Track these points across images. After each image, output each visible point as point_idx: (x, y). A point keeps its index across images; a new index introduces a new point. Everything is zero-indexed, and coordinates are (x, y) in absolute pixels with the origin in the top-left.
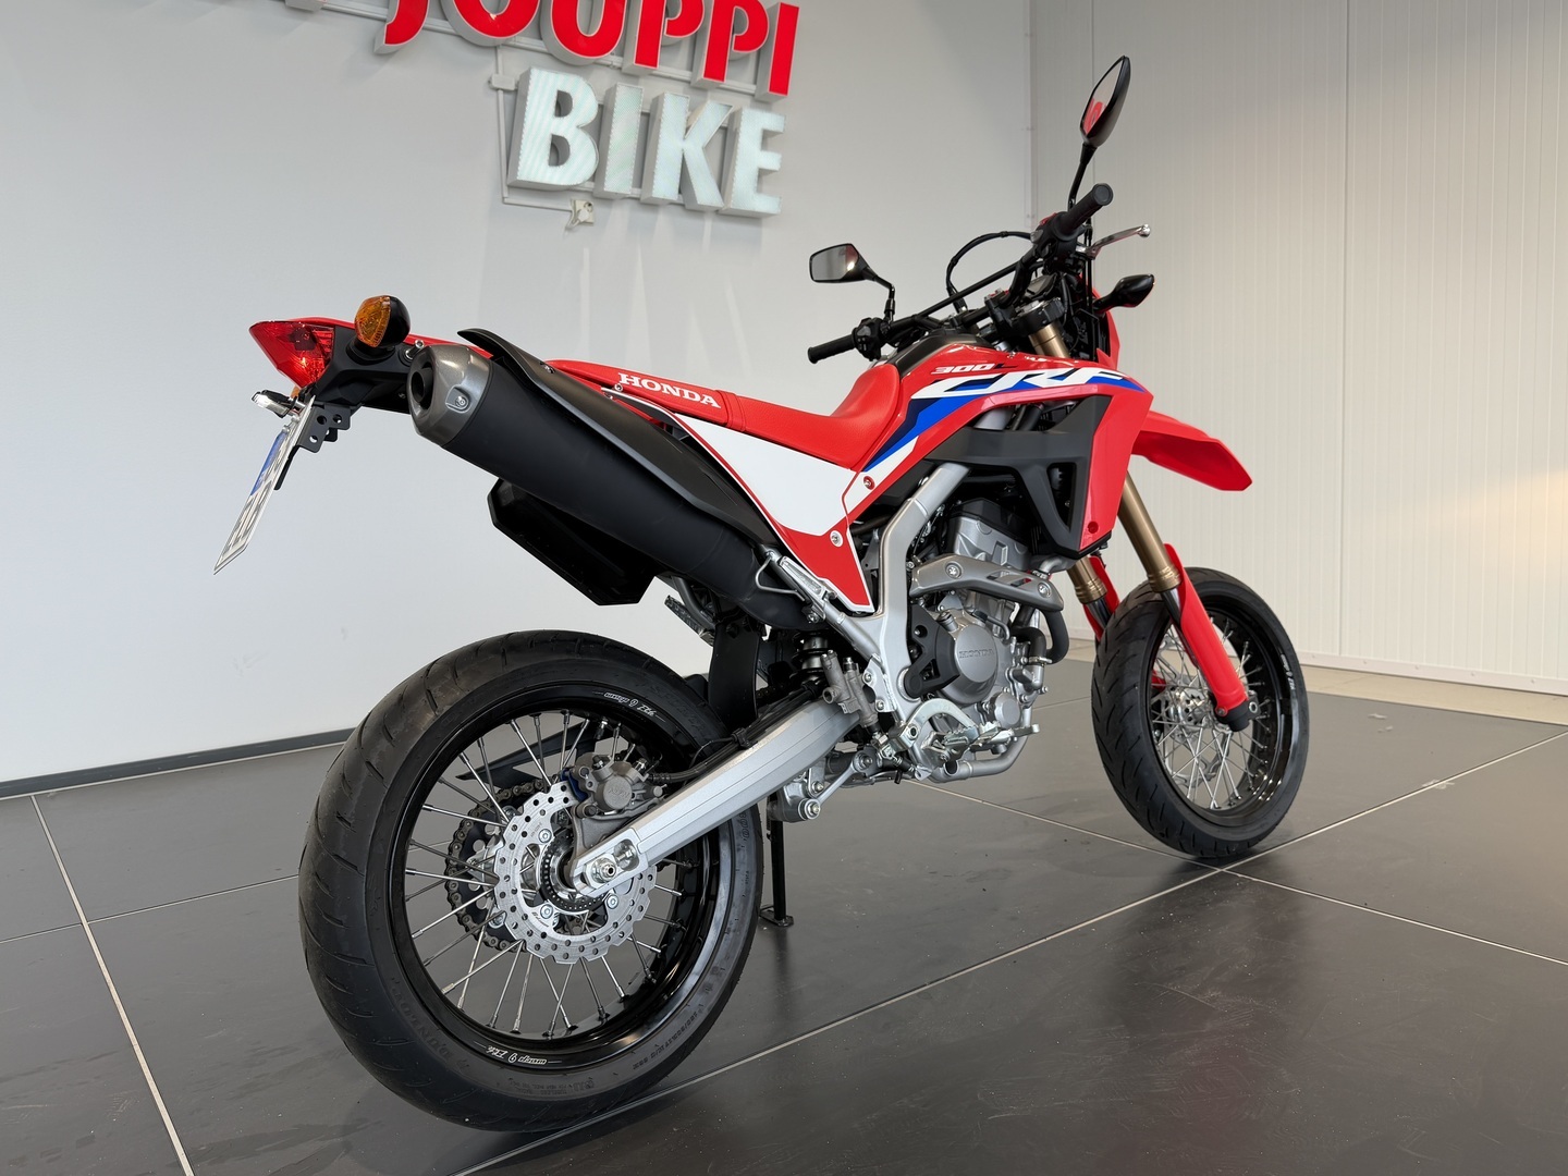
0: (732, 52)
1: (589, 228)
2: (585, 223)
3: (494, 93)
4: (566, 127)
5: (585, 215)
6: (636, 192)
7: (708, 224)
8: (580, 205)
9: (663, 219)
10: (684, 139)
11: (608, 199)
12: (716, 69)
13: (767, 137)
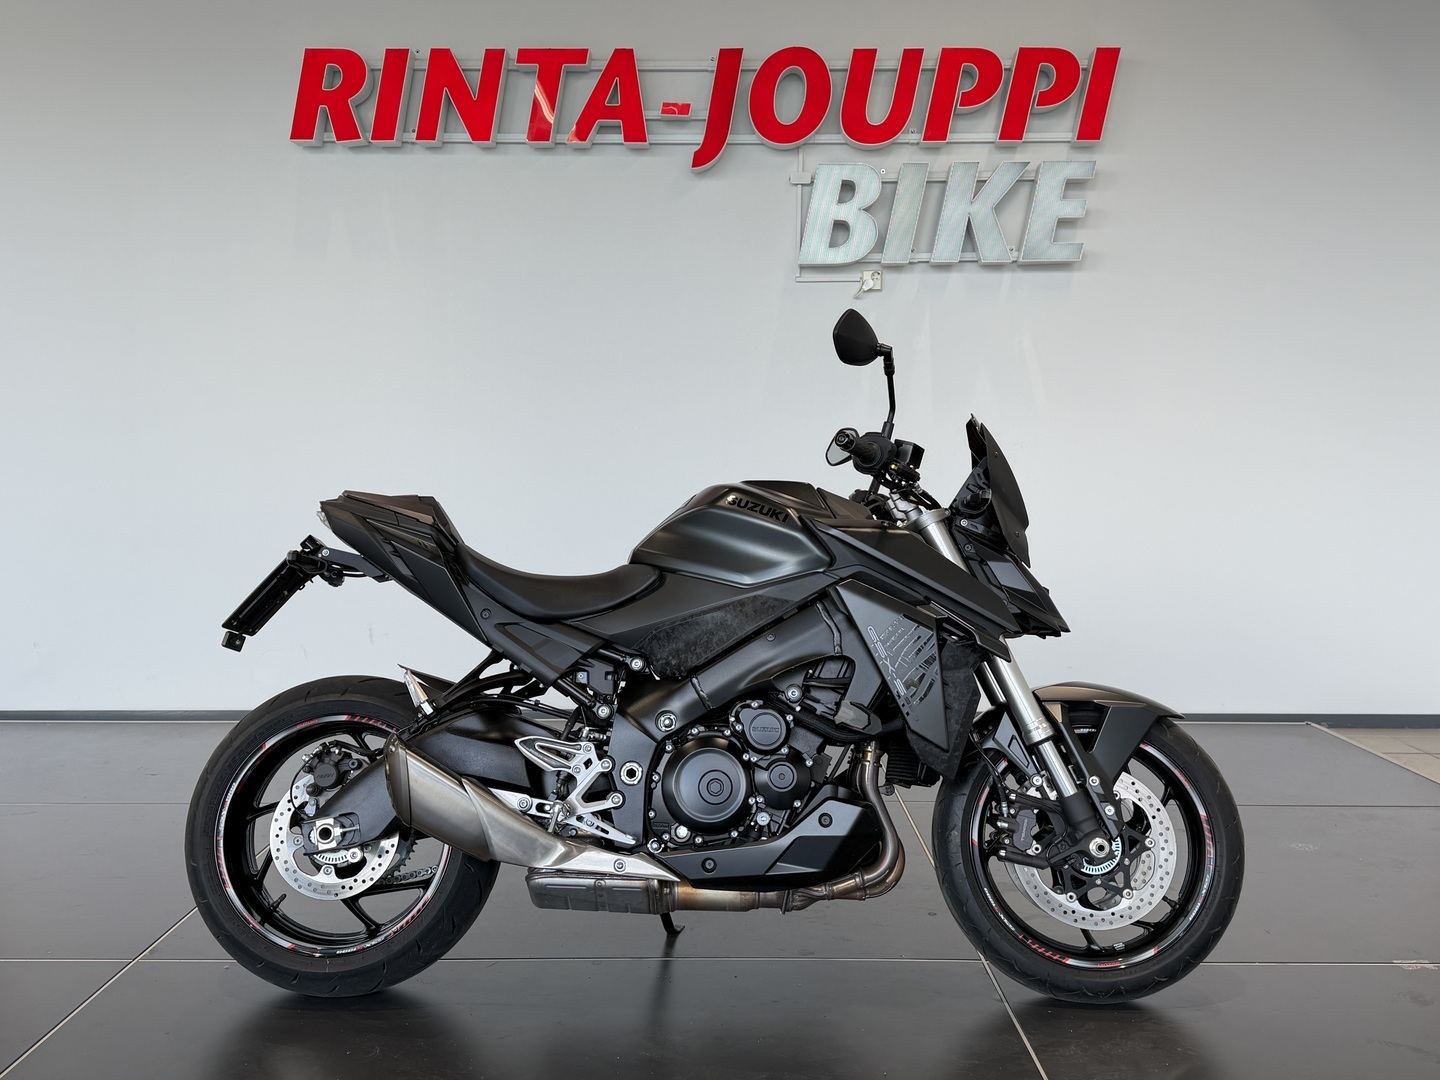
0: (1034, 107)
1: (879, 293)
2: (870, 290)
3: (795, 188)
4: (848, 212)
5: (870, 284)
6: (924, 256)
7: (1006, 277)
8: (867, 275)
9: (954, 278)
10: (972, 203)
11: (896, 268)
12: (1013, 129)
13: (1072, 185)
